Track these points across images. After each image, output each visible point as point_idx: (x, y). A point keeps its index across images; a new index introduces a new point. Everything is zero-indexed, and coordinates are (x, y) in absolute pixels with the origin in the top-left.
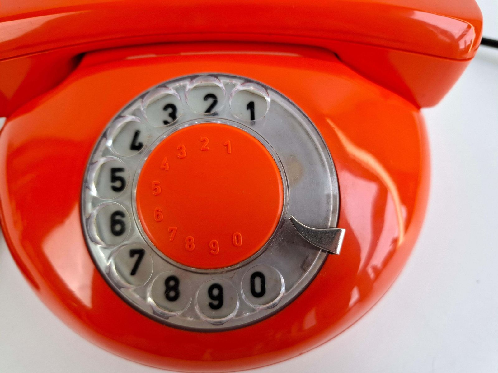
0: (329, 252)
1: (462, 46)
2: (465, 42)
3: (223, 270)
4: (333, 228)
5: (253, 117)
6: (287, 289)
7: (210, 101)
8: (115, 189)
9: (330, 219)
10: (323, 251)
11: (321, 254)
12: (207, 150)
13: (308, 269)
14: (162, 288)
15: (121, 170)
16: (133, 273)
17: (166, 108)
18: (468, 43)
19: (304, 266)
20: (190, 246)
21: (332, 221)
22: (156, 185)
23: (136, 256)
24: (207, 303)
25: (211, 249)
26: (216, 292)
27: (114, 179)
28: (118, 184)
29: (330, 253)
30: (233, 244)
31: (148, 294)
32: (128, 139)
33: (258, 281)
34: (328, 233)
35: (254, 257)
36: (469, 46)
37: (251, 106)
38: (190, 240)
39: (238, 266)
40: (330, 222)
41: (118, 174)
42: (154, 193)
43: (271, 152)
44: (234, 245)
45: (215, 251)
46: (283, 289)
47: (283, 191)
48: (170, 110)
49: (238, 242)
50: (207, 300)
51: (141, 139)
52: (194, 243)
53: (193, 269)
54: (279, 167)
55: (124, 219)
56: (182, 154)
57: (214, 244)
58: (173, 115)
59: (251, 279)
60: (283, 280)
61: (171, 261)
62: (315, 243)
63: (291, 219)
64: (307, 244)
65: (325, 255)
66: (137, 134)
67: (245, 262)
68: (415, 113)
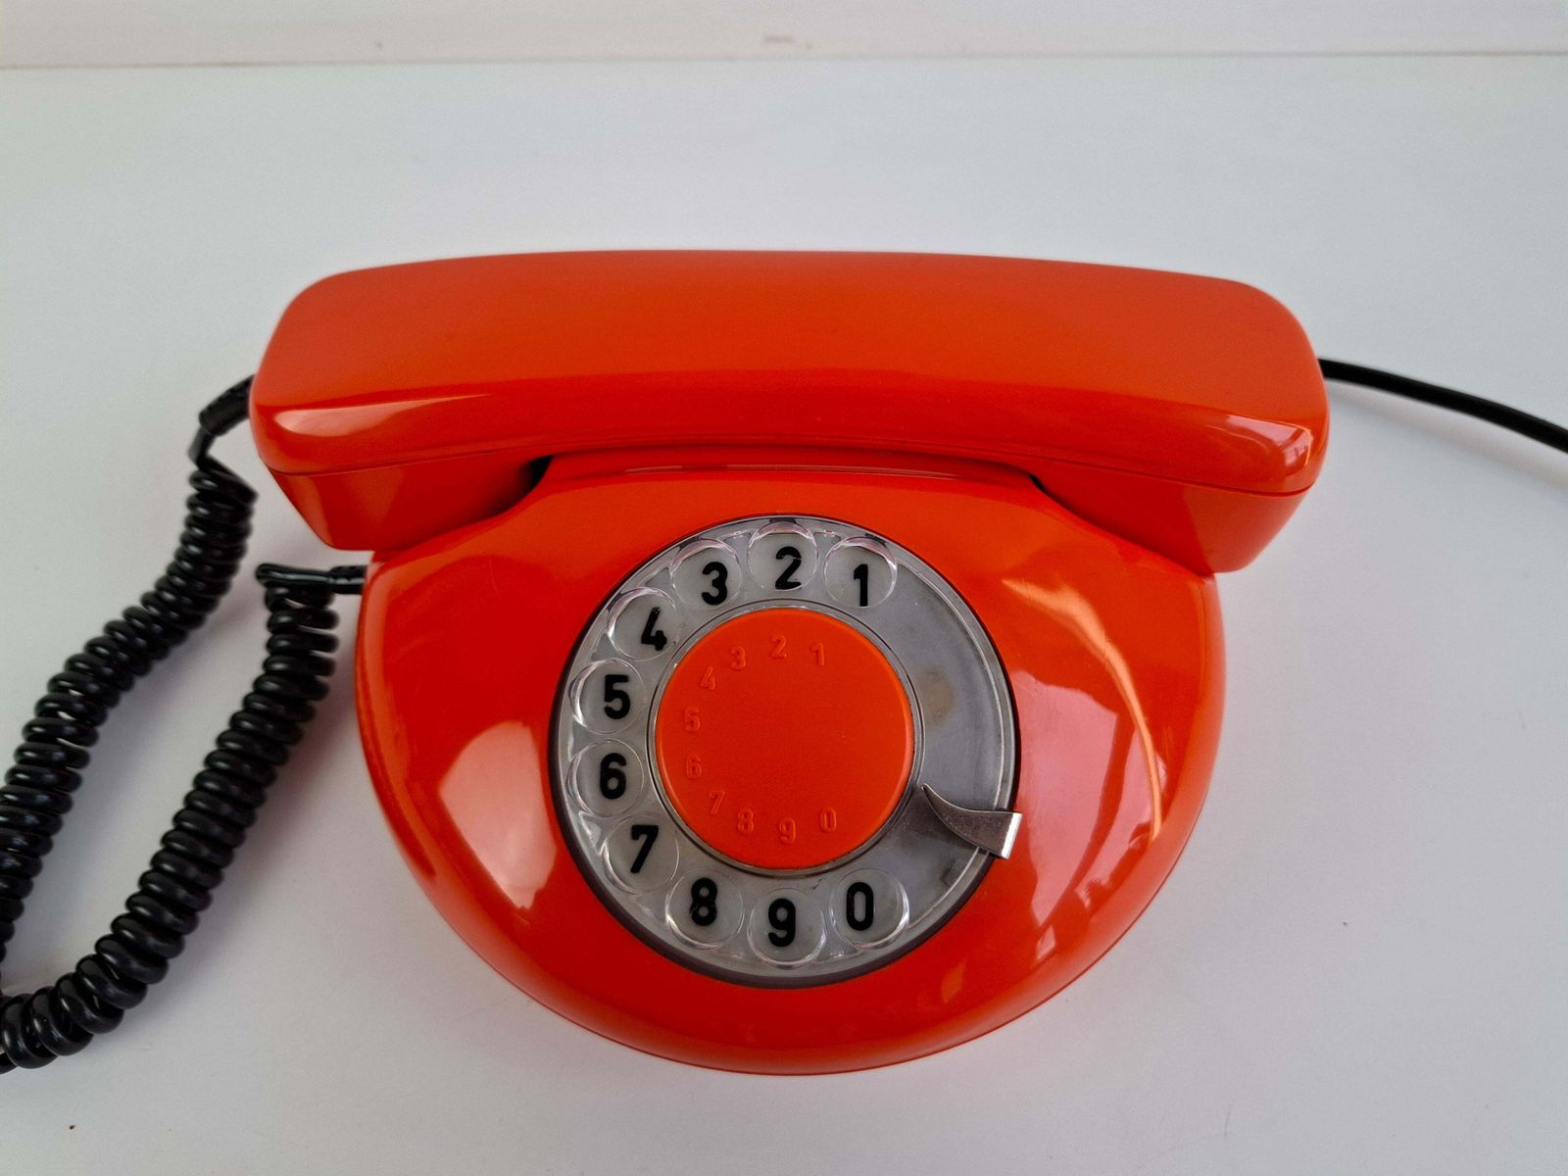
0: (991, 854)
1: (1290, 459)
2: (1296, 450)
3: (800, 872)
4: (1001, 810)
5: (864, 601)
6: (912, 919)
7: (788, 560)
8: (612, 714)
9: (998, 793)
10: (982, 851)
11: (977, 857)
12: (782, 658)
13: (953, 883)
14: (686, 901)
15: (624, 679)
16: (636, 868)
17: (707, 570)
18: (1301, 452)
19: (947, 876)
20: (746, 826)
21: (1001, 796)
22: (692, 714)
23: (643, 838)
24: (767, 934)
25: (782, 835)
26: (782, 914)
27: (610, 694)
28: (616, 705)
29: (994, 856)
30: (819, 825)
31: (667, 907)
32: (638, 625)
33: (860, 900)
34: (990, 819)
35: (856, 853)
36: (1304, 456)
37: (861, 573)
38: (746, 815)
39: (827, 867)
40: (997, 799)
41: (618, 686)
42: (688, 728)
43: (896, 666)
44: (822, 830)
45: (788, 837)
46: (906, 918)
47: (913, 739)
48: (715, 574)
49: (829, 826)
50: (767, 928)
51: (659, 625)
52: (753, 821)
53: (747, 867)
54: (908, 692)
55: (623, 769)
56: (738, 663)
57: (788, 825)
58: (720, 583)
59: (848, 895)
60: (906, 901)
61: (711, 850)
62: (966, 834)
63: (926, 789)
64: (951, 836)
65: (984, 858)
66: (654, 615)
67: (839, 862)
68: (1194, 586)
